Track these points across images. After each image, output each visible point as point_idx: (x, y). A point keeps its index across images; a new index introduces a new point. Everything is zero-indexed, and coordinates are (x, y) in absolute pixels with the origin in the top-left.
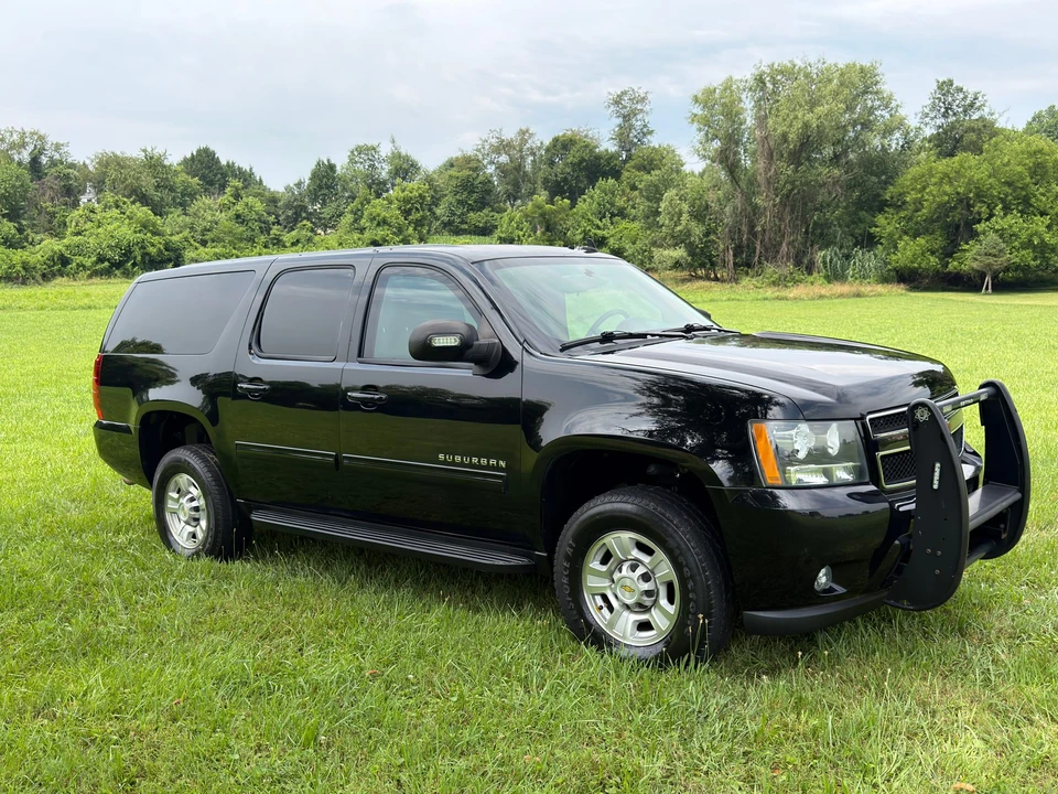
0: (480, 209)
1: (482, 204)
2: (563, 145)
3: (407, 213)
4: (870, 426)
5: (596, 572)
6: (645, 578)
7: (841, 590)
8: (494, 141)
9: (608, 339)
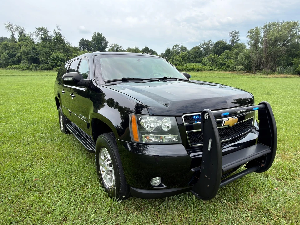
0: (199, 57)
2: (218, 43)
3: (182, 58)
4: (184, 119)
5: (102, 159)
6: (110, 165)
7: (165, 187)
8: (203, 43)
9: (125, 80)
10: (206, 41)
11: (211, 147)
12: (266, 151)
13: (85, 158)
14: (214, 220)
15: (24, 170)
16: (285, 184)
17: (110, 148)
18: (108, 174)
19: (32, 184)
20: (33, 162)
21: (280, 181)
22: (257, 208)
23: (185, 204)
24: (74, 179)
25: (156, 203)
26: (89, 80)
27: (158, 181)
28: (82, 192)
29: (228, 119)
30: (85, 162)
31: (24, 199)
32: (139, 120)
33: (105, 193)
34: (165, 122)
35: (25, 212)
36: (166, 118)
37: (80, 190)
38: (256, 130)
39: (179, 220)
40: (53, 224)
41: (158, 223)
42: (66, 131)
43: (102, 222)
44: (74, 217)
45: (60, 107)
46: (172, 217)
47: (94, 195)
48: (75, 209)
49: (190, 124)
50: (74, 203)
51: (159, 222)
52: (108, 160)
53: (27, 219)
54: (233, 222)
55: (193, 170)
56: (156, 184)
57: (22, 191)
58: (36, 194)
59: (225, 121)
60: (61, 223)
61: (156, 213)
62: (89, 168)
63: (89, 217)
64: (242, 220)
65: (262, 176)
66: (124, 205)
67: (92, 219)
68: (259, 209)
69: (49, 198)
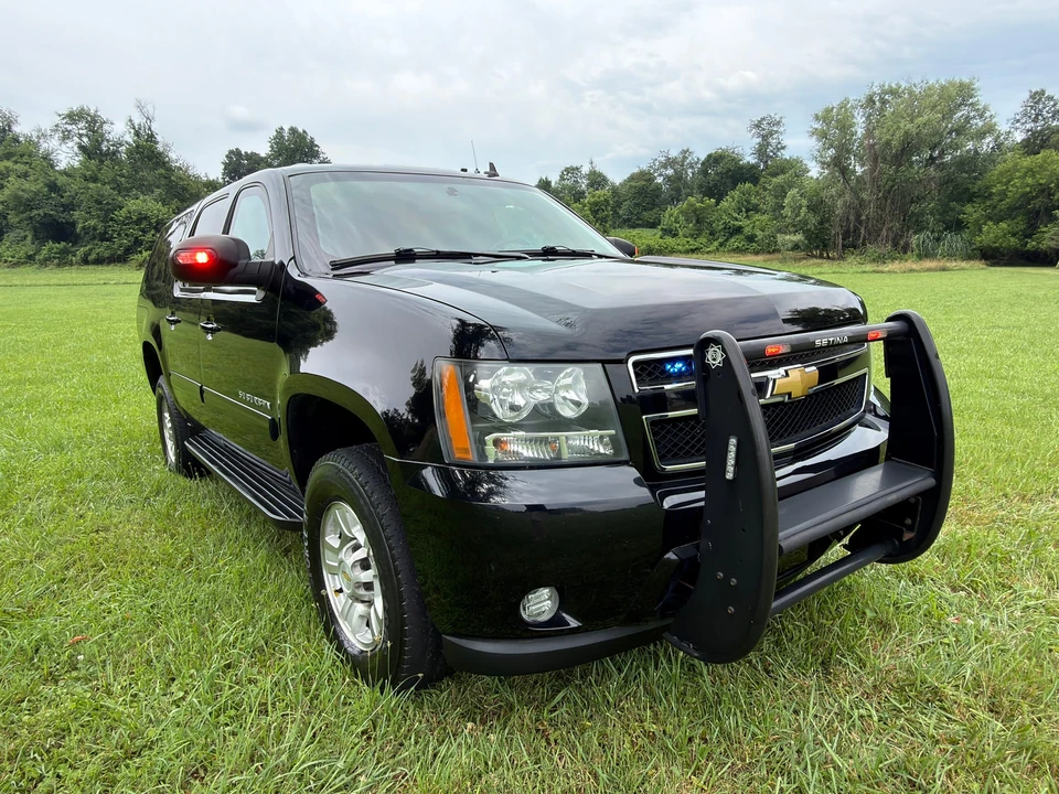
0: (652, 209)
1: (653, 205)
2: (714, 160)
3: (595, 213)
4: (635, 372)
5: (331, 548)
6: (364, 564)
7: (574, 623)
8: (663, 159)
9: (405, 257)
10: (674, 153)
11: (737, 465)
12: (920, 482)
13: (262, 553)
14: (754, 735)
15: (29, 611)
16: (981, 603)
17: (363, 498)
18: (357, 599)
19: (64, 658)
20: (63, 581)
21: (963, 593)
22: (895, 685)
23: (645, 689)
24: (227, 628)
25: (540, 692)
26: (273, 263)
27: (545, 603)
28: (259, 673)
29: (786, 371)
30: (265, 568)
31: (33, 711)
32: (471, 380)
33: (348, 668)
34: (567, 387)
35: (39, 758)
36: (570, 368)
37: (252, 665)
38: (877, 415)
39: (627, 745)
40: (154, 792)
41: (551, 759)
42: (189, 466)
43: (341, 771)
44: (233, 762)
45: (162, 380)
46: (603, 735)
47: (307, 679)
48: (234, 734)
49: (657, 391)
50: (233, 712)
51: (556, 757)
52: (356, 548)
53: (47, 781)
54: (820, 737)
55: (671, 555)
56: (539, 614)
57: (24, 682)
58: (79, 689)
59: (775, 380)
60: (185, 786)
61: (540, 727)
62: (280, 589)
63: (292, 756)
64: (849, 729)
65: (900, 581)
66: (421, 708)
67: (303, 762)
68: (902, 689)
69: (132, 702)
